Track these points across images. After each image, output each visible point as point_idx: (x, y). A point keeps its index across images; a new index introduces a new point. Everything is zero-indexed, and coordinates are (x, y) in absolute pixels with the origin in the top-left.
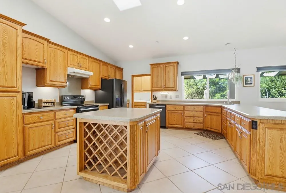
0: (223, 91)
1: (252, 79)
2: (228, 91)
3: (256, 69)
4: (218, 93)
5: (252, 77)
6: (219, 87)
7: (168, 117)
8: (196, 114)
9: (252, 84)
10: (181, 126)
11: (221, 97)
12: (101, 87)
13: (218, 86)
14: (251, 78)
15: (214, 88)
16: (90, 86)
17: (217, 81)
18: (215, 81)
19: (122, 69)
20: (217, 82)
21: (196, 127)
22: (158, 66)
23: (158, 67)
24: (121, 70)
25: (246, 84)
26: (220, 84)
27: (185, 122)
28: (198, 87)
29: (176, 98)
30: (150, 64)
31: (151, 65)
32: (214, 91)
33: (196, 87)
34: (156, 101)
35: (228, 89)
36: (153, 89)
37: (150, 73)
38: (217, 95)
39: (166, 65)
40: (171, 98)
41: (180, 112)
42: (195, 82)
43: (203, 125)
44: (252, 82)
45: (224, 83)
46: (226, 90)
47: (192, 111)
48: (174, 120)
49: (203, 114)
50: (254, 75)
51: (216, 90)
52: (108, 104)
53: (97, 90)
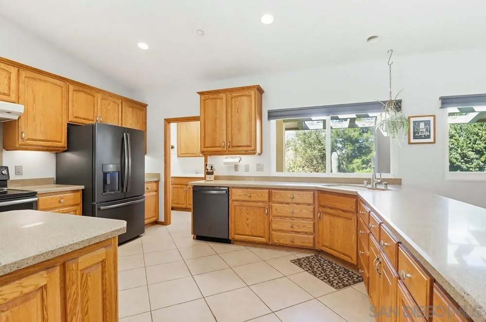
0: (366, 154)
1: (429, 125)
2: (374, 154)
3: (440, 102)
4: (358, 158)
5: (429, 121)
6: (360, 147)
7: (233, 216)
8: (298, 210)
9: (430, 138)
10: (263, 240)
11: (363, 164)
12: (66, 145)
13: (357, 145)
14: (427, 123)
15: (351, 149)
17: (356, 136)
18: (352, 137)
19: (145, 106)
20: (356, 139)
21: (298, 243)
22: (215, 96)
23: (215, 99)
24: (141, 107)
25: (415, 138)
26: (360, 141)
27: (273, 230)
28: (322, 146)
29: (258, 170)
30: (198, 93)
31: (201, 93)
32: (351, 153)
33: (320, 147)
34: (212, 177)
35: (374, 150)
36: (205, 149)
38: (356, 161)
39: (234, 95)
40: (247, 170)
41: (261, 204)
42: (318, 138)
43: (314, 238)
44: (430, 132)
45: (367, 140)
46: (370, 151)
47: (288, 204)
48: (248, 225)
49: (314, 212)
50: (434, 116)
51: (353, 152)
52: (83, 187)
53: (58, 152)
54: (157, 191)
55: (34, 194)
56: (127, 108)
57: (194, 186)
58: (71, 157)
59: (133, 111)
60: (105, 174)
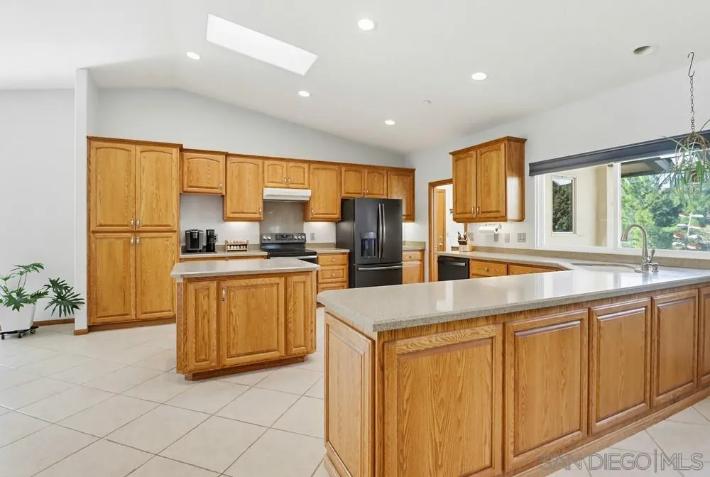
12: (340, 217)
16: (311, 216)
19: (414, 172)
22: (466, 155)
23: (465, 158)
24: (406, 172)
29: (520, 240)
30: (450, 153)
31: (453, 154)
37: (451, 177)
39: (484, 150)
40: (507, 241)
52: (348, 251)
53: (337, 222)
54: (422, 260)
55: (315, 253)
56: (392, 177)
57: (441, 256)
58: (346, 226)
59: (398, 180)
60: (363, 241)
